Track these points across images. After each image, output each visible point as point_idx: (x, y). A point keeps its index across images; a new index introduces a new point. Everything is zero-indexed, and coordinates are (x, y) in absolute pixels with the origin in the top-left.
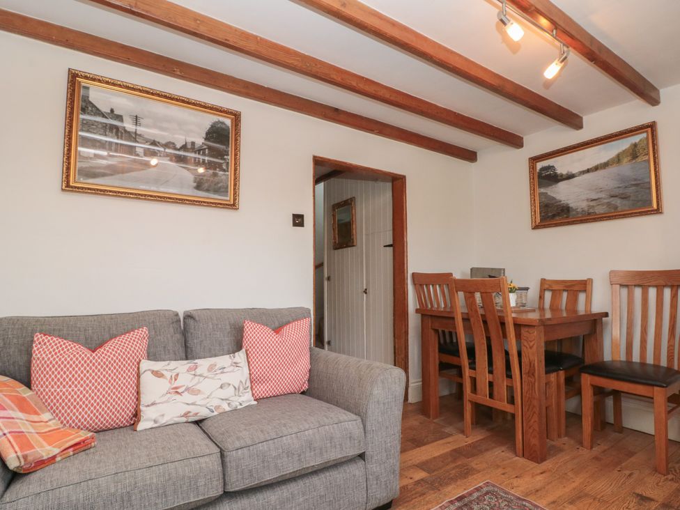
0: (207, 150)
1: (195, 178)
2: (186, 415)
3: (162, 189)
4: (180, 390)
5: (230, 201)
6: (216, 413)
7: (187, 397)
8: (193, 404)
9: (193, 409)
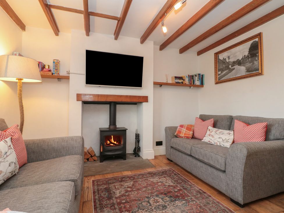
0: (250, 56)
1: (246, 68)
2: (209, 141)
3: (236, 76)
4: (210, 135)
5: (259, 72)
6: (216, 144)
7: (211, 137)
8: (211, 139)
9: (211, 141)
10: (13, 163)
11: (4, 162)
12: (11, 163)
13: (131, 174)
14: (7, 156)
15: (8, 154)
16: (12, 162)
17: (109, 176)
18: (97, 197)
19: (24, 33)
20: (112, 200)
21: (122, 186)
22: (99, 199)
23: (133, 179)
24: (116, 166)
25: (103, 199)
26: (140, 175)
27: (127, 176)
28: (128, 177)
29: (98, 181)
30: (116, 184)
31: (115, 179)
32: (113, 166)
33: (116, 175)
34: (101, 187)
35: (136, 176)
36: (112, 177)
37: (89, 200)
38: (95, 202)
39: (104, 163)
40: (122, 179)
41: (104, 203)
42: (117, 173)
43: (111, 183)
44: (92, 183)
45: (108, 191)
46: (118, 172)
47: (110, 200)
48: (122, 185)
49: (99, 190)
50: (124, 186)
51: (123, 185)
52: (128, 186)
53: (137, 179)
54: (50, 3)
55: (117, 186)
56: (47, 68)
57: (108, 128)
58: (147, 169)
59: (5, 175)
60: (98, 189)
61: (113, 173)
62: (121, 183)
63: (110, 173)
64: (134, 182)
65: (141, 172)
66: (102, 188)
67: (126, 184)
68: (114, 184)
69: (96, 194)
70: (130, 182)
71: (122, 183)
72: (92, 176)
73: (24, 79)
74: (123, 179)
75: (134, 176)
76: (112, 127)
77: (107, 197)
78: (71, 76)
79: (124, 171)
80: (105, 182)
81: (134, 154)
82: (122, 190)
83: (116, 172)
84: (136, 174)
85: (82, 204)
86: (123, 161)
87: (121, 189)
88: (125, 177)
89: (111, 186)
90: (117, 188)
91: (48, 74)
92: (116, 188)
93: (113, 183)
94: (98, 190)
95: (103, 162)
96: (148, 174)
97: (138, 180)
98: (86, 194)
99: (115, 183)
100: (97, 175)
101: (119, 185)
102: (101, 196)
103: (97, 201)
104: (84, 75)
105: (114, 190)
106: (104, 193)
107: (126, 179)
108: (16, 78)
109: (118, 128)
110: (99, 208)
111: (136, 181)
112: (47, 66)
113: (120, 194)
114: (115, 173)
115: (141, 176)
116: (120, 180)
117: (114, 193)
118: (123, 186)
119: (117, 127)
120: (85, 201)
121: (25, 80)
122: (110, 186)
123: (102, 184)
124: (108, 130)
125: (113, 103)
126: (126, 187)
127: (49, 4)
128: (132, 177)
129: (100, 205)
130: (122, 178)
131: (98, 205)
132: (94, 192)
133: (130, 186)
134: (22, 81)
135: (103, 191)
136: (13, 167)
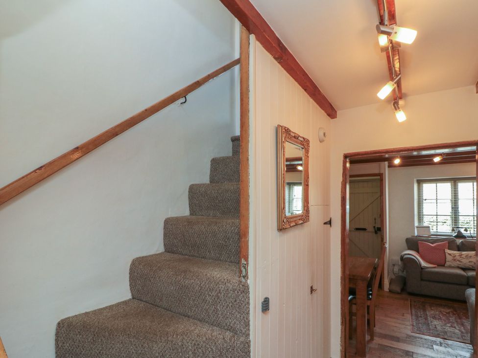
136: (472, 264)
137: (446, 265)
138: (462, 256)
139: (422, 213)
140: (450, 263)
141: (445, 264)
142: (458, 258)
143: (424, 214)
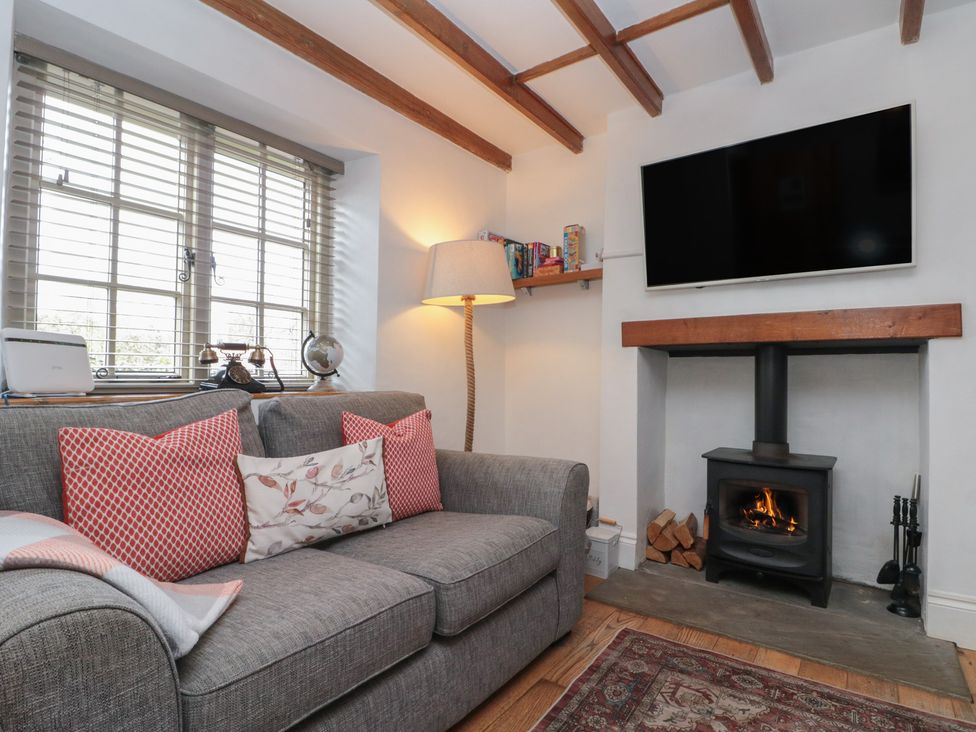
10: (364, 497)
11: (339, 488)
12: (359, 497)
13: (794, 672)
14: (351, 478)
15: (355, 474)
16: (362, 495)
17: (694, 641)
18: (585, 688)
19: (510, 177)
20: (622, 727)
21: (707, 701)
22: (588, 697)
23: (779, 700)
24: (758, 615)
25: (596, 706)
26: (830, 697)
27: (764, 673)
28: (762, 679)
29: (640, 638)
30: (687, 680)
31: (703, 662)
32: (743, 612)
33: (723, 648)
34: (629, 665)
35: (808, 691)
36: (701, 651)
37: (560, 683)
38: (567, 697)
39: (721, 588)
40: (730, 677)
41: (586, 719)
42: (737, 644)
43: (673, 668)
44: (617, 637)
45: (636, 690)
46: (740, 642)
47: (614, 724)
48: (707, 696)
49: (613, 671)
50: (713, 705)
51: (714, 699)
52: (729, 715)
53: (800, 707)
54: (515, 70)
55: (686, 690)
56: (555, 255)
57: (748, 453)
58: (902, 691)
59: (336, 520)
60: (615, 664)
61: (720, 635)
62: (711, 687)
63: (707, 632)
64: (773, 711)
65: (856, 687)
66: (629, 667)
67: (727, 702)
68: (679, 677)
69: (595, 676)
70: (752, 702)
71: (715, 690)
72: (638, 613)
73: (477, 296)
74: (734, 678)
75: (799, 687)
76: (769, 450)
77: (616, 705)
78: (607, 267)
79: (771, 646)
80: (658, 654)
81: (892, 598)
82: (691, 715)
83: (736, 640)
84: (816, 684)
85: (534, 683)
86: (804, 607)
87: (687, 709)
88: (748, 673)
89: (667, 678)
90: (678, 694)
91: (551, 274)
92: (674, 693)
93: (682, 672)
94: (611, 669)
95: (717, 582)
96: (881, 712)
97: (797, 713)
98: (570, 663)
99: (689, 674)
100: (656, 618)
101: (697, 691)
102: (600, 693)
103: (576, 699)
104: (641, 255)
105: (659, 697)
106: (620, 687)
107: (751, 683)
108: (460, 297)
109: (795, 456)
110: (558, 725)
111: (786, 716)
112: (555, 251)
113: (666, 724)
114: (725, 641)
115: (828, 706)
116: (720, 673)
117: (653, 707)
118: (711, 701)
119: (791, 451)
120: (548, 678)
121: (481, 300)
122: (661, 677)
123: (641, 656)
124: (749, 459)
125: (771, 351)
126: (719, 712)
127: (515, 74)
128: (781, 686)
129: (571, 716)
130: (735, 671)
131: (563, 715)
132: (592, 670)
133: (739, 717)
134: (474, 303)
135: (621, 680)
136: (361, 506)
137: (249, 556)
138: (321, 479)
139: (33, 264)
140: (276, 535)
141: (243, 551)
142: (305, 492)
143: (42, 270)
